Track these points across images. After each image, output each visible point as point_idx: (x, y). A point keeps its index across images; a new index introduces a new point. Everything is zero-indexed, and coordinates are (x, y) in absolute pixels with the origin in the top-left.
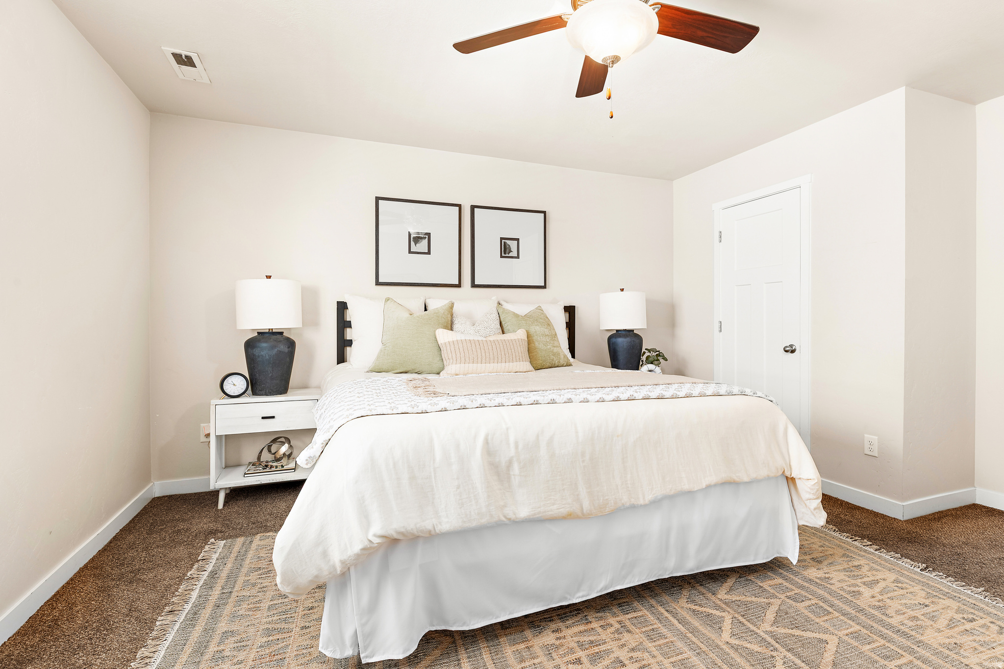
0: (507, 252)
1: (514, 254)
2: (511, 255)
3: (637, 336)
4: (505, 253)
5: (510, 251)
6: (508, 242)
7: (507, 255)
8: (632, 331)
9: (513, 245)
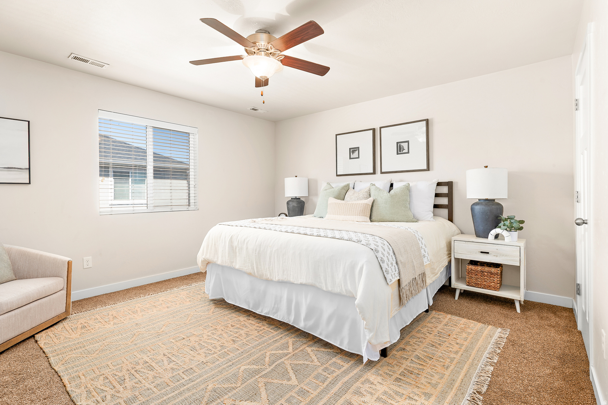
0: (401, 151)
1: (406, 151)
2: (404, 151)
3: (499, 204)
4: (400, 151)
5: (404, 149)
6: (402, 144)
7: (401, 152)
8: (494, 200)
9: (405, 145)
